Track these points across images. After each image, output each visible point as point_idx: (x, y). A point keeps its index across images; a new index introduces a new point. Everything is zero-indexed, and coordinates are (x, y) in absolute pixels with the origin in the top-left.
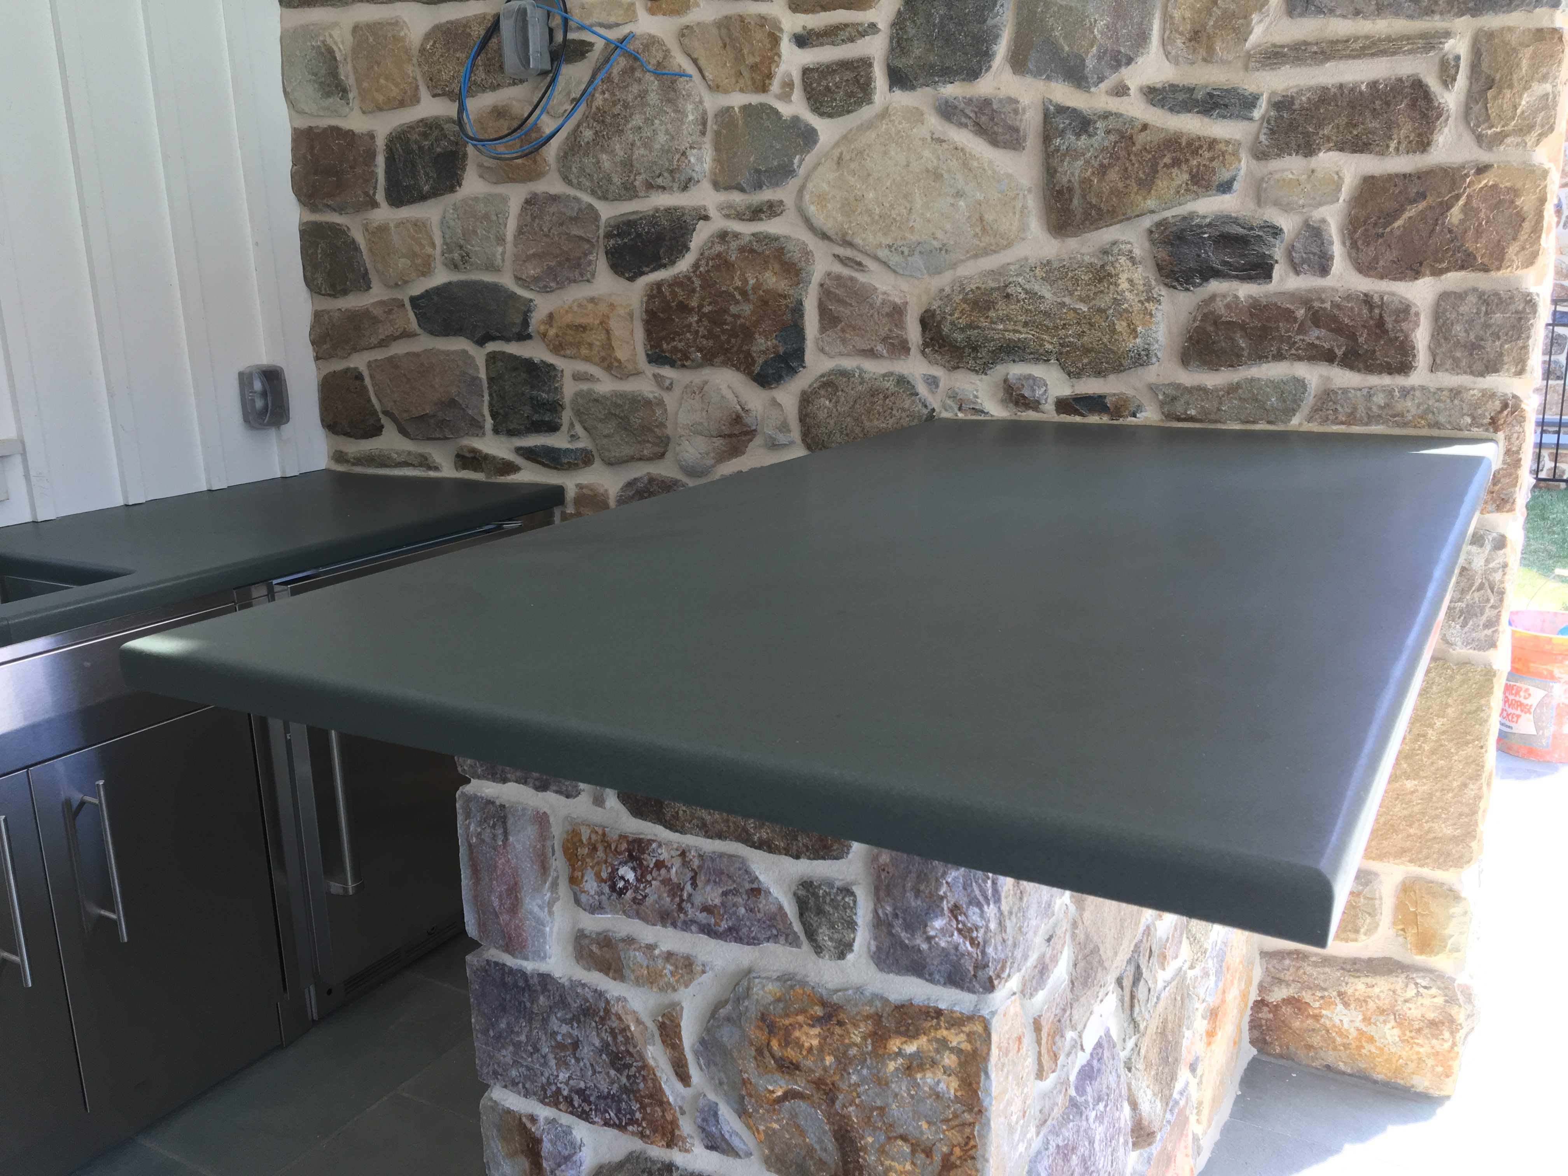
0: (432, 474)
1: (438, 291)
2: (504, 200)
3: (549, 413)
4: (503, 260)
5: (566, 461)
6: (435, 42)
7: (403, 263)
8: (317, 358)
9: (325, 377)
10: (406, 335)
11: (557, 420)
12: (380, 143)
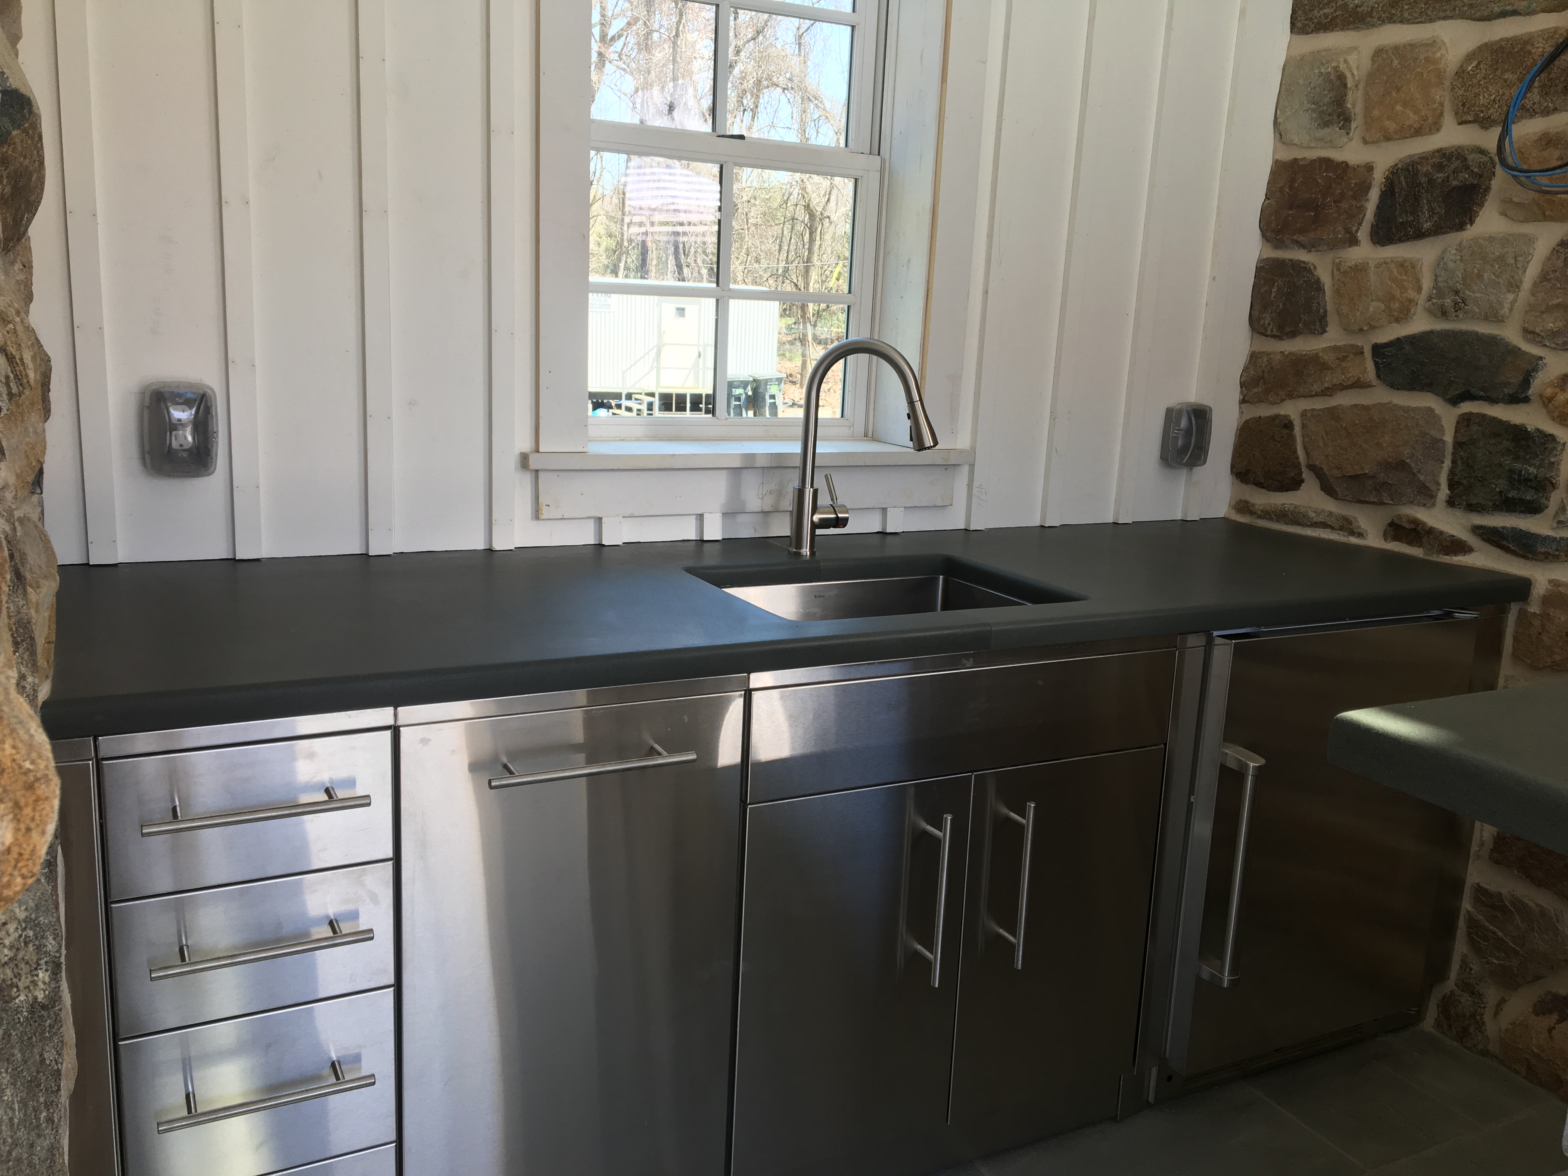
0: (1353, 540)
1: (1412, 340)
2: (1530, 240)
3: (1532, 492)
4: (1511, 310)
5: (1543, 550)
6: (1479, 63)
7: (1375, 307)
8: (1243, 401)
9: (1247, 422)
10: (1359, 385)
11: (1543, 501)
12: (1379, 177)
